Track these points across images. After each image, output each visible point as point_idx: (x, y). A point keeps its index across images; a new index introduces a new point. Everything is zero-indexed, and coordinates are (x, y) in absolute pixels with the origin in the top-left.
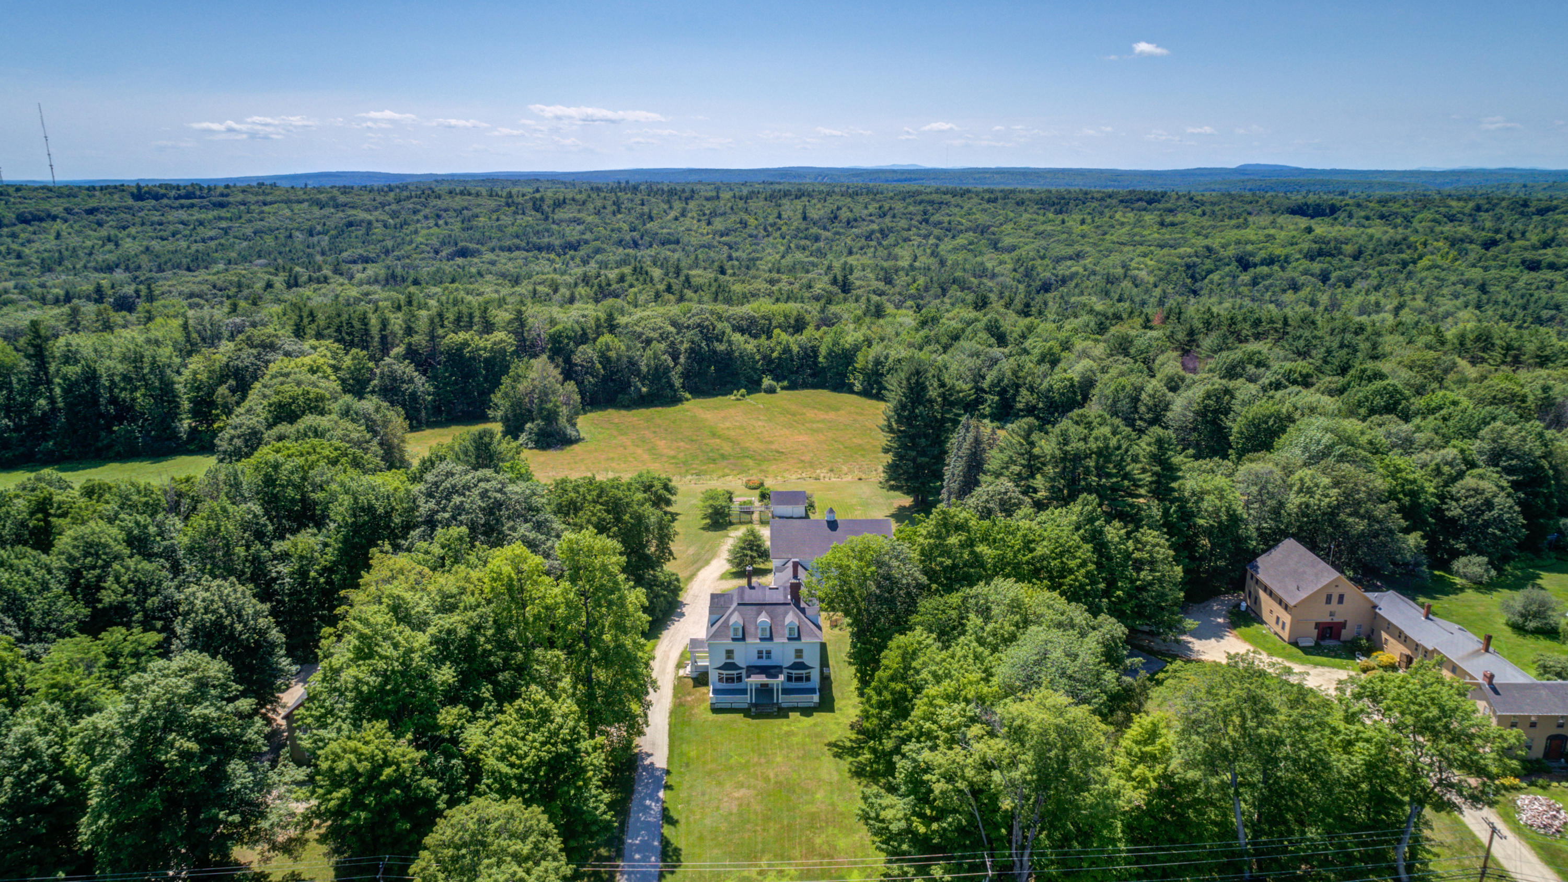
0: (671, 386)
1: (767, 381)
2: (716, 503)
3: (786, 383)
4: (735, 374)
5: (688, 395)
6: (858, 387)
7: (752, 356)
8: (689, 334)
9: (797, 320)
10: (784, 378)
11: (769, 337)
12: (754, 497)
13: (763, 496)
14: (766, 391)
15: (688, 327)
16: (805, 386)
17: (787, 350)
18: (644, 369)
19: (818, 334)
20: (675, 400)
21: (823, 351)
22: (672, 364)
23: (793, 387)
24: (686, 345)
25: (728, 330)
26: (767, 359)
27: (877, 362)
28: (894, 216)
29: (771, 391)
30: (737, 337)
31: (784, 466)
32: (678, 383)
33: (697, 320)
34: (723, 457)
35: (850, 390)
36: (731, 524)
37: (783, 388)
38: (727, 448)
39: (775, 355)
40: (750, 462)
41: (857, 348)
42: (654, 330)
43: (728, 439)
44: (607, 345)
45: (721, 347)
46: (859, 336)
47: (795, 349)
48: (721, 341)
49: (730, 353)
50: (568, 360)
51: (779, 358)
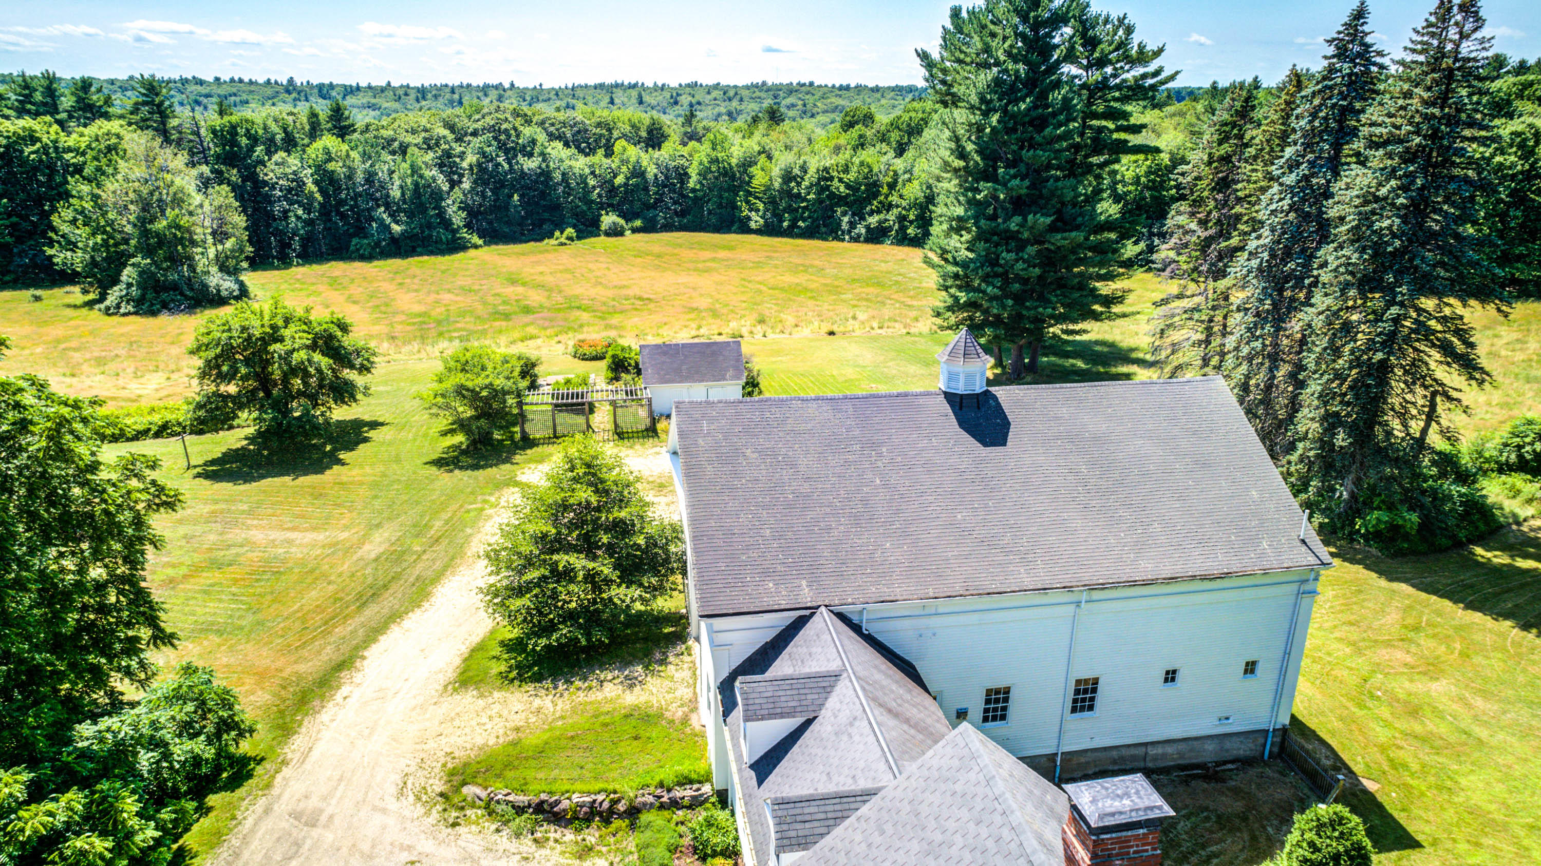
0: (446, 223)
1: (609, 219)
2: (475, 382)
3: (638, 223)
4: (556, 207)
5: (476, 240)
6: (756, 221)
7: (583, 179)
8: (476, 142)
9: (650, 132)
10: (636, 216)
11: (609, 153)
12: (598, 374)
13: (619, 367)
14: (607, 234)
15: (475, 134)
16: (668, 227)
17: (638, 172)
18: (396, 193)
19: (685, 151)
20: (455, 246)
21: (693, 172)
22: (445, 187)
23: (649, 228)
24: (471, 158)
25: (542, 137)
26: (609, 187)
27: (788, 177)
28: (741, 100)
29: (615, 232)
30: (557, 150)
31: (656, 318)
32: (458, 218)
33: (489, 121)
34: (527, 310)
35: (744, 228)
36: (528, 443)
37: (635, 231)
38: (535, 298)
39: (619, 180)
40: (585, 316)
41: (748, 163)
42: (414, 132)
43: (541, 286)
44: (327, 152)
45: (530, 164)
46: (752, 144)
47: (652, 171)
48: (530, 155)
49: (545, 174)
50: (250, 176)
51: (626, 185)
